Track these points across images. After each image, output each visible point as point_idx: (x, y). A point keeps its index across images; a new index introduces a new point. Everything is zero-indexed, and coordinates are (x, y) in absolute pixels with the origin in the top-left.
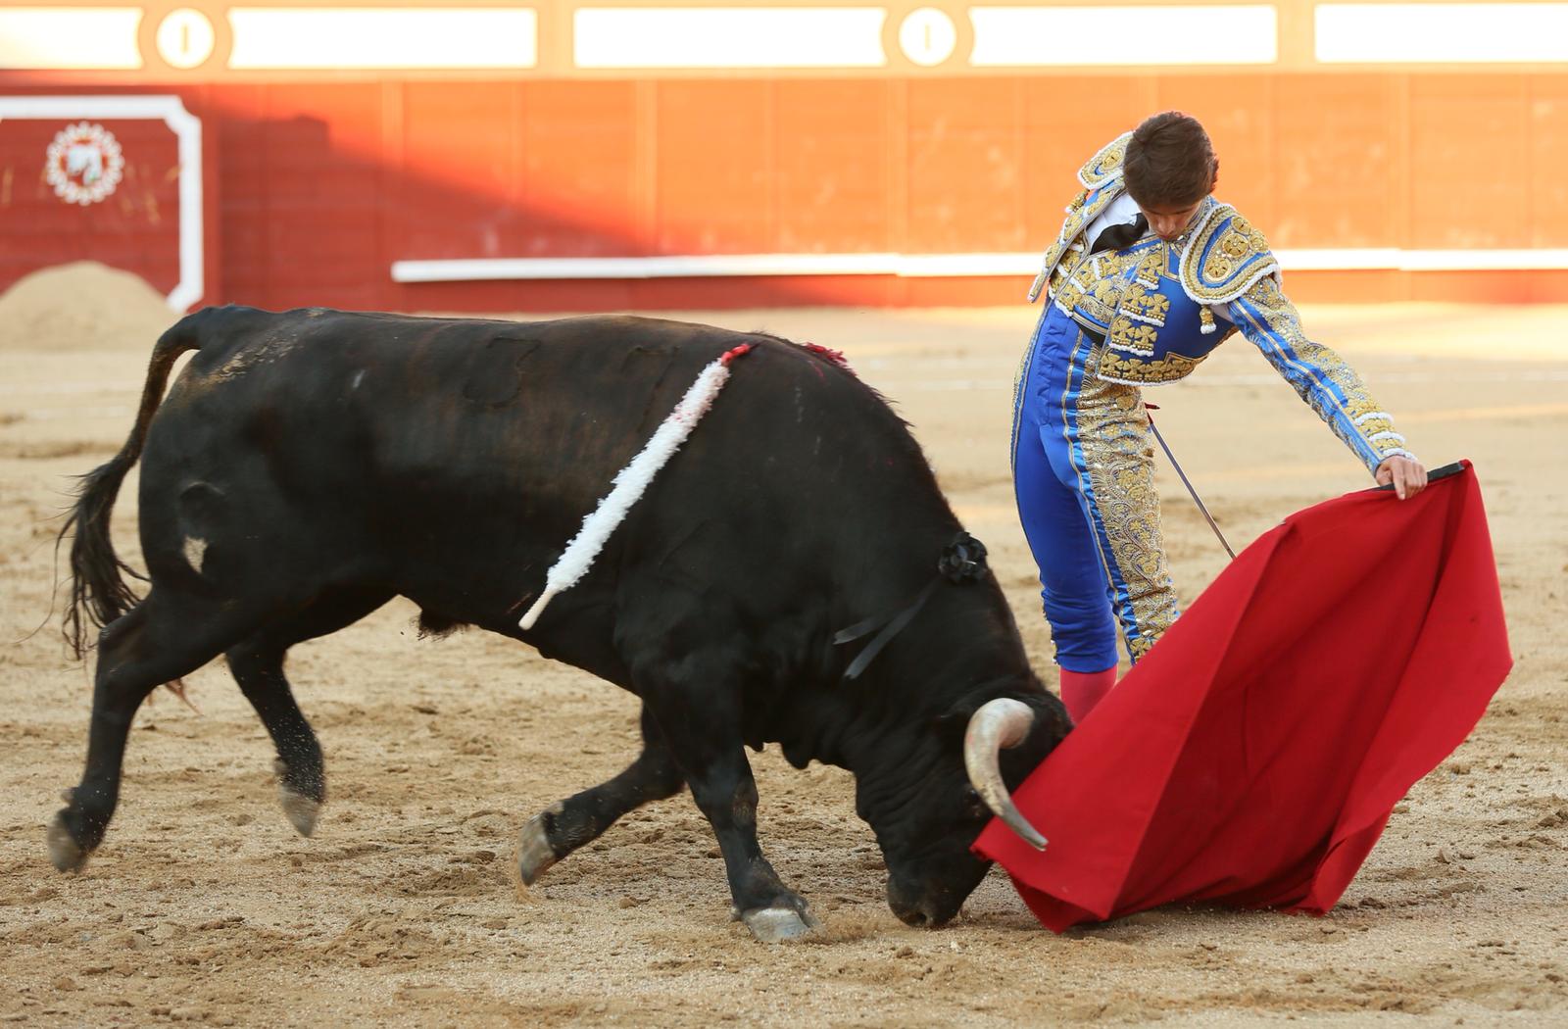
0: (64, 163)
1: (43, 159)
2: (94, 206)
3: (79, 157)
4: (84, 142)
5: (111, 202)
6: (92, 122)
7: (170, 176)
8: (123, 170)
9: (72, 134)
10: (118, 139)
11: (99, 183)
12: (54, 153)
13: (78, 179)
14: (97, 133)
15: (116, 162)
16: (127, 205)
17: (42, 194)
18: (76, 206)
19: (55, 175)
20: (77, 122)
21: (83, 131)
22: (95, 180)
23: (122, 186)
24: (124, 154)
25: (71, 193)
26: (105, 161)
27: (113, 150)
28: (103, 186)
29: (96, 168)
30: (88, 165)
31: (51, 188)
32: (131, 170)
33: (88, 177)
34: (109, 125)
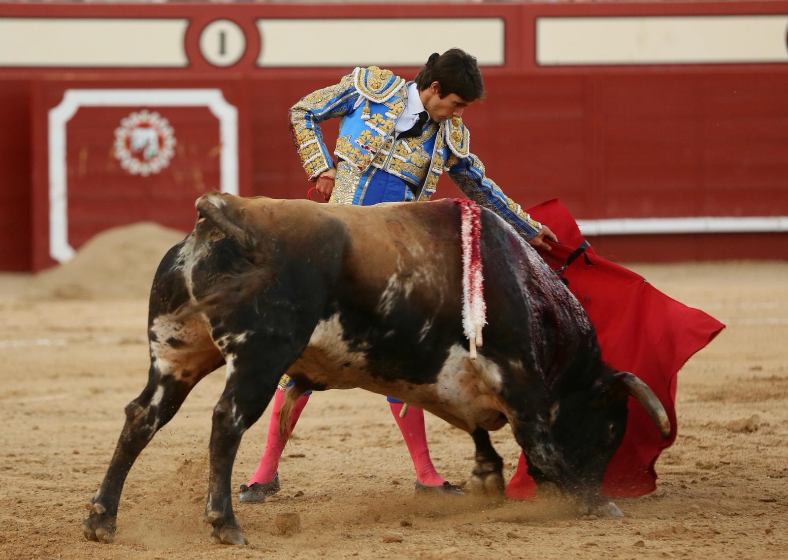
0: (128, 142)
1: (112, 138)
2: (153, 177)
3: (141, 137)
4: (145, 126)
5: (165, 174)
6: (151, 110)
7: (213, 152)
8: (175, 148)
9: (135, 119)
10: (172, 124)
11: (156, 159)
12: (121, 134)
13: (139, 155)
14: (154, 119)
15: (170, 142)
16: (179, 176)
17: (110, 167)
18: (138, 177)
19: (121, 152)
20: (138, 109)
21: (143, 117)
22: (154, 156)
23: (174, 161)
24: (176, 135)
25: (134, 166)
26: (161, 141)
27: (167, 132)
28: (159, 162)
29: (153, 148)
30: (147, 144)
31: (118, 162)
32: (182, 149)
33: (148, 153)
34: (164, 111)
